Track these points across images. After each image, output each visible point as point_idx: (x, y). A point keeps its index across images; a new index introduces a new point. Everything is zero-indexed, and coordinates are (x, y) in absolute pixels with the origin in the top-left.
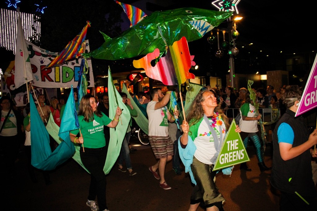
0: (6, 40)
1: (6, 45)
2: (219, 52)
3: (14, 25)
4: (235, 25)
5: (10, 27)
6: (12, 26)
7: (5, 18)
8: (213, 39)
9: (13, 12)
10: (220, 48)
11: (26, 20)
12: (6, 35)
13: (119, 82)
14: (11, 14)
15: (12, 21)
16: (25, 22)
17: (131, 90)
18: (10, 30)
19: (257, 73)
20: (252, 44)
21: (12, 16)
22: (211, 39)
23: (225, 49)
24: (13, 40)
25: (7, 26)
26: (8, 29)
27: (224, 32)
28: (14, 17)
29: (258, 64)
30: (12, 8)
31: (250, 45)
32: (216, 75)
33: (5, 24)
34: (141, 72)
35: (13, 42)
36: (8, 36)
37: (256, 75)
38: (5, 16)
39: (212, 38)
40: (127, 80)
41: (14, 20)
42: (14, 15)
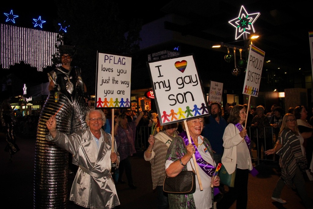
0: (31, 57)
1: (31, 62)
2: (236, 70)
3: (39, 43)
4: (252, 43)
5: (35, 45)
6: (37, 44)
7: (31, 38)
8: (230, 58)
9: (39, 32)
10: (237, 66)
11: (50, 39)
12: (31, 52)
13: (137, 98)
14: (37, 33)
15: (37, 39)
16: (49, 40)
17: (148, 106)
18: (35, 48)
19: (275, 90)
20: (269, 61)
21: (37, 35)
22: (227, 57)
23: (242, 68)
24: (37, 57)
25: (33, 44)
26: (33, 47)
27: (241, 50)
28: (39, 36)
29: (276, 81)
30: (38, 28)
31: (267, 62)
32: (233, 92)
33: (31, 43)
35: (37, 60)
36: (33, 53)
37: (274, 92)
38: (31, 35)
39: (229, 56)
40: (145, 97)
41: (39, 38)
42: (39, 34)
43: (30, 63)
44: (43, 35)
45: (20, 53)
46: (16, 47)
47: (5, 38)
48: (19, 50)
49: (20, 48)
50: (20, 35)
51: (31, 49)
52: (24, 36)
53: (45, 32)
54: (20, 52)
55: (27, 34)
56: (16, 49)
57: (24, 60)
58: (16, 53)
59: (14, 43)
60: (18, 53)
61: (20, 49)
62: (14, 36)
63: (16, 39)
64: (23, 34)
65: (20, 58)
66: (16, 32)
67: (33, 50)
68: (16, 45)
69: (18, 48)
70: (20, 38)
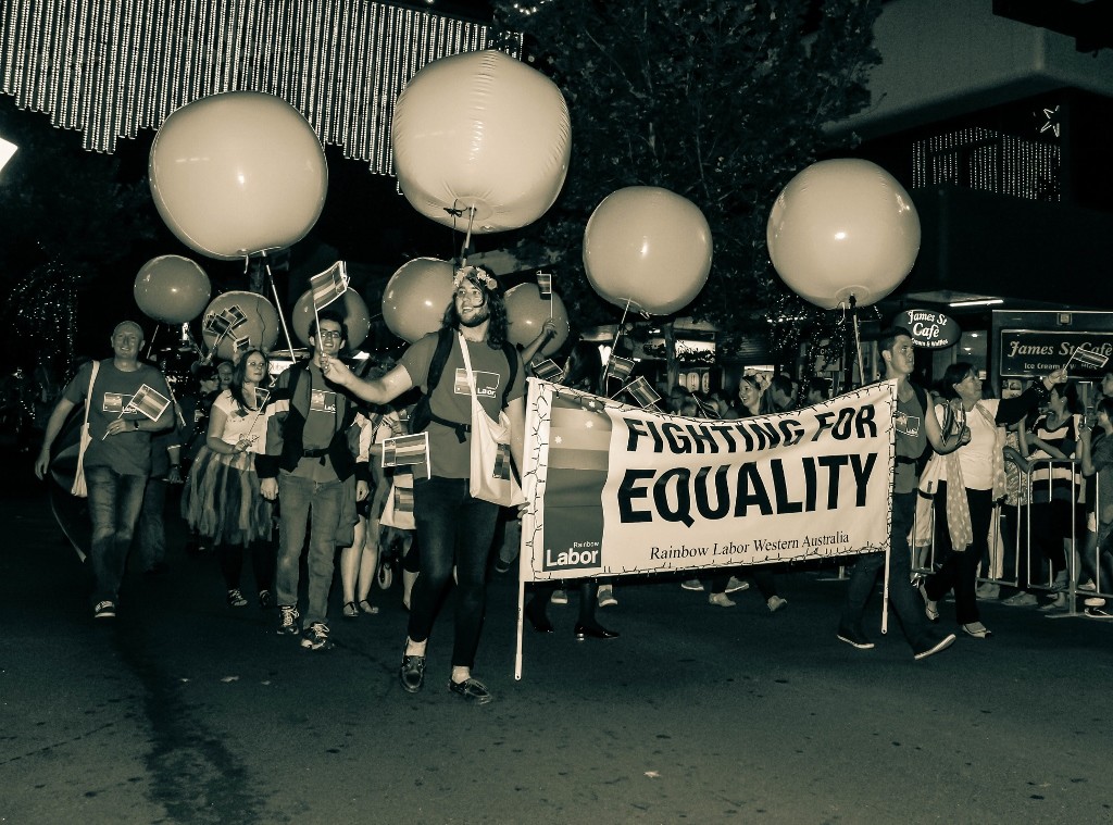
0: (373, 131)
1: (372, 153)
7: (380, 43)
9: (417, 20)
12: (375, 108)
14: (408, 25)
15: (406, 54)
25: (386, 73)
26: (386, 87)
28: (416, 36)
34: (952, 305)
36: (384, 114)
38: (381, 30)
41: (415, 49)
42: (416, 30)
43: (367, 156)
44: (433, 34)
45: (328, 110)
46: (313, 81)
47: (269, 41)
48: (325, 96)
49: (331, 84)
50: (336, 30)
51: (376, 92)
52: (354, 34)
53: (443, 20)
54: (329, 104)
55: (363, 27)
56: (312, 94)
57: (345, 141)
58: (311, 109)
59: (306, 66)
60: (320, 107)
61: (330, 94)
62: (308, 35)
63: (317, 45)
64: (349, 28)
65: (327, 132)
66: (318, 18)
67: (385, 97)
68: (314, 73)
69: (321, 88)
70: (334, 42)
